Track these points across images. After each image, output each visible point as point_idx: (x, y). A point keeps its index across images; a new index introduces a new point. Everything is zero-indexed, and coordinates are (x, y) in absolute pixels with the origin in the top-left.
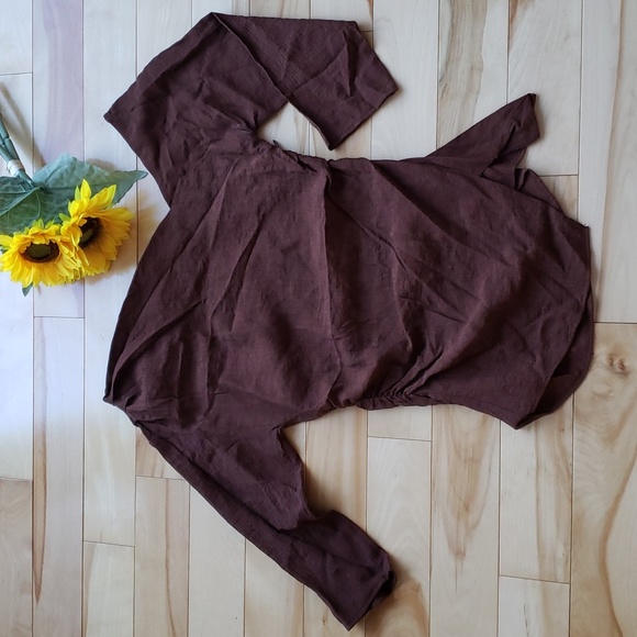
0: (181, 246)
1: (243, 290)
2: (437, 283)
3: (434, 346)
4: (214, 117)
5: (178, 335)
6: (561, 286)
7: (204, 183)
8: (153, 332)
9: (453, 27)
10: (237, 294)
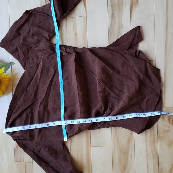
0: (30, 82)
1: (51, 94)
2: (111, 87)
3: (111, 108)
4: (36, 39)
5: (29, 111)
6: (151, 88)
7: (35, 61)
8: (21, 111)
9: (113, 14)
10: (49, 95)
